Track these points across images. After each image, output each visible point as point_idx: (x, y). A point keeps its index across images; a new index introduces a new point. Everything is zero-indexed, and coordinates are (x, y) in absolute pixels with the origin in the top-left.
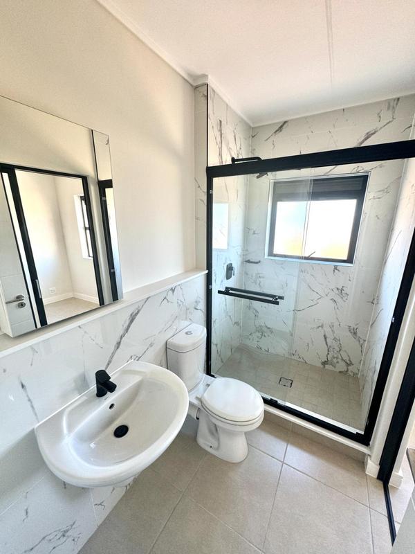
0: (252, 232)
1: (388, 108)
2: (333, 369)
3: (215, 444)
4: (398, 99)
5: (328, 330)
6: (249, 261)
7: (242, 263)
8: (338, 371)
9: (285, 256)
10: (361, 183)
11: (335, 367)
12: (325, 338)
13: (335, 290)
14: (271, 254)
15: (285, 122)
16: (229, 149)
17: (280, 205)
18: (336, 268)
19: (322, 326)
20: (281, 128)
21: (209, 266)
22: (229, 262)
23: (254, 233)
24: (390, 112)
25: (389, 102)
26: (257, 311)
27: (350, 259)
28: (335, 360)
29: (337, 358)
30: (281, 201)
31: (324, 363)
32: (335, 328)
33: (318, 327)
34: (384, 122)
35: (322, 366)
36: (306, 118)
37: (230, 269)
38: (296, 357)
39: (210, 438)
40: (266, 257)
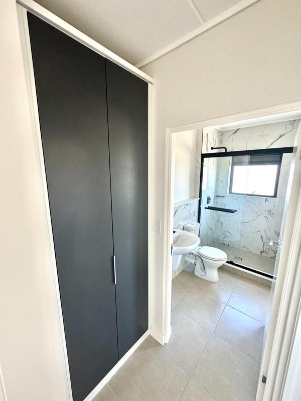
0: (220, 181)
1: (290, 124)
2: (267, 255)
3: (204, 274)
4: (295, 120)
5: (263, 233)
6: (218, 196)
7: (215, 197)
8: (270, 256)
9: (239, 194)
10: (279, 157)
11: (268, 254)
12: (262, 238)
13: (267, 212)
14: (230, 192)
15: (238, 129)
16: (210, 144)
17: (236, 167)
18: (266, 200)
19: (260, 231)
20: (236, 132)
21: (200, 196)
22: (208, 196)
23: (221, 182)
24: (291, 126)
25: (290, 121)
26: (222, 223)
27: (275, 196)
28: (268, 250)
29: (269, 249)
30: (236, 165)
31: (262, 252)
32: (267, 232)
33: (258, 232)
34: (288, 130)
35: (260, 254)
36: (249, 127)
37: (209, 199)
38: (245, 249)
39: (201, 271)
40: (228, 194)
